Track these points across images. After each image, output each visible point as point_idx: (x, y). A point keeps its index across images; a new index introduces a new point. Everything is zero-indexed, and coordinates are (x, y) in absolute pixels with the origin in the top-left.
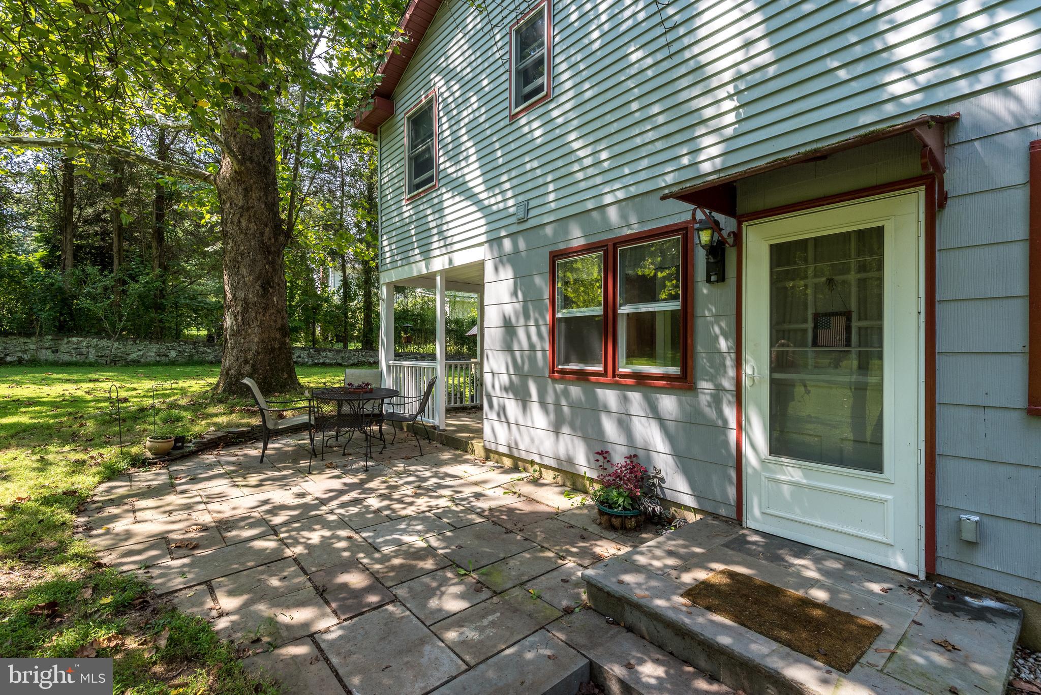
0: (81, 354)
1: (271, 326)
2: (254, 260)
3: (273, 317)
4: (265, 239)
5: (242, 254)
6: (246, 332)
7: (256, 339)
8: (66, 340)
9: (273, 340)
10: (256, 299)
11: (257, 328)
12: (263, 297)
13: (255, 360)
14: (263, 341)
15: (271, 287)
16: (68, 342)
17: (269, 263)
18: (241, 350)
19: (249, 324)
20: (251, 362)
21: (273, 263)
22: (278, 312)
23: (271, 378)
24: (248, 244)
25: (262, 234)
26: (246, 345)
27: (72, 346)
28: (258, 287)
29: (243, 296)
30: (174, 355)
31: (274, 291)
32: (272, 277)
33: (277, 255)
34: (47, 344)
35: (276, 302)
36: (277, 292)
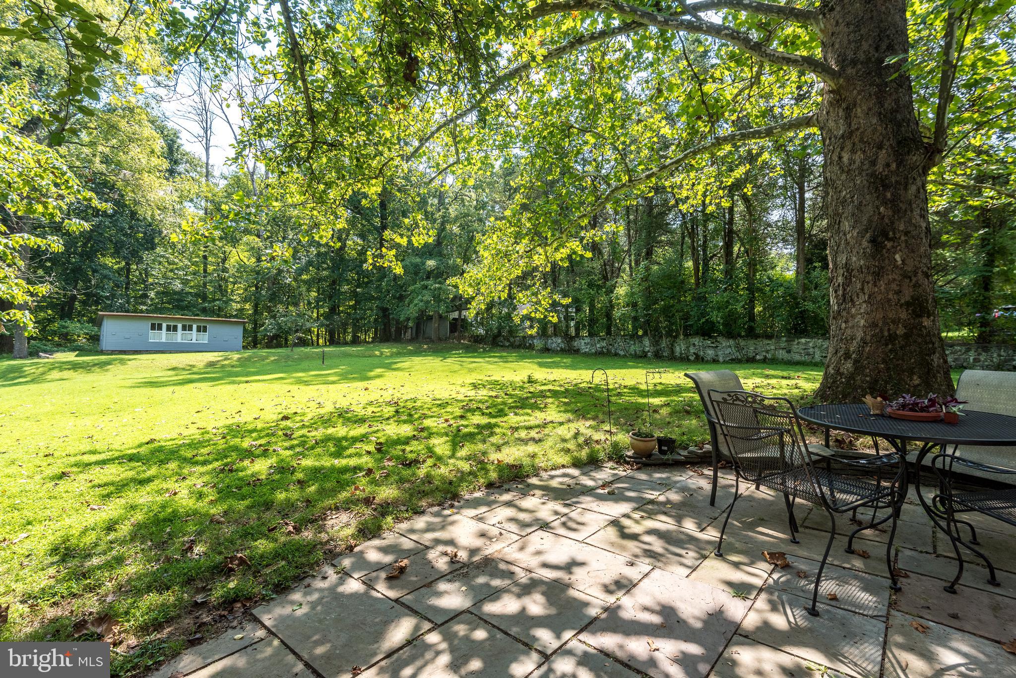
0: (808, 354)
1: (889, 300)
2: (860, 206)
3: (894, 286)
4: (879, 168)
5: (844, 202)
6: (848, 313)
7: (862, 322)
8: (796, 342)
9: (893, 322)
10: (862, 262)
11: (864, 305)
12: (873, 257)
13: (860, 353)
14: (874, 325)
15: (889, 240)
16: (798, 343)
17: (885, 203)
18: (842, 339)
19: (852, 300)
20: (854, 356)
21: (892, 201)
22: (906, 276)
23: (886, 382)
24: (851, 184)
25: (873, 163)
26: (849, 331)
27: (801, 347)
28: (865, 243)
29: (844, 262)
31: (896, 244)
32: (892, 223)
33: (902, 187)
34: (783, 345)
35: (900, 262)
36: (903, 245)
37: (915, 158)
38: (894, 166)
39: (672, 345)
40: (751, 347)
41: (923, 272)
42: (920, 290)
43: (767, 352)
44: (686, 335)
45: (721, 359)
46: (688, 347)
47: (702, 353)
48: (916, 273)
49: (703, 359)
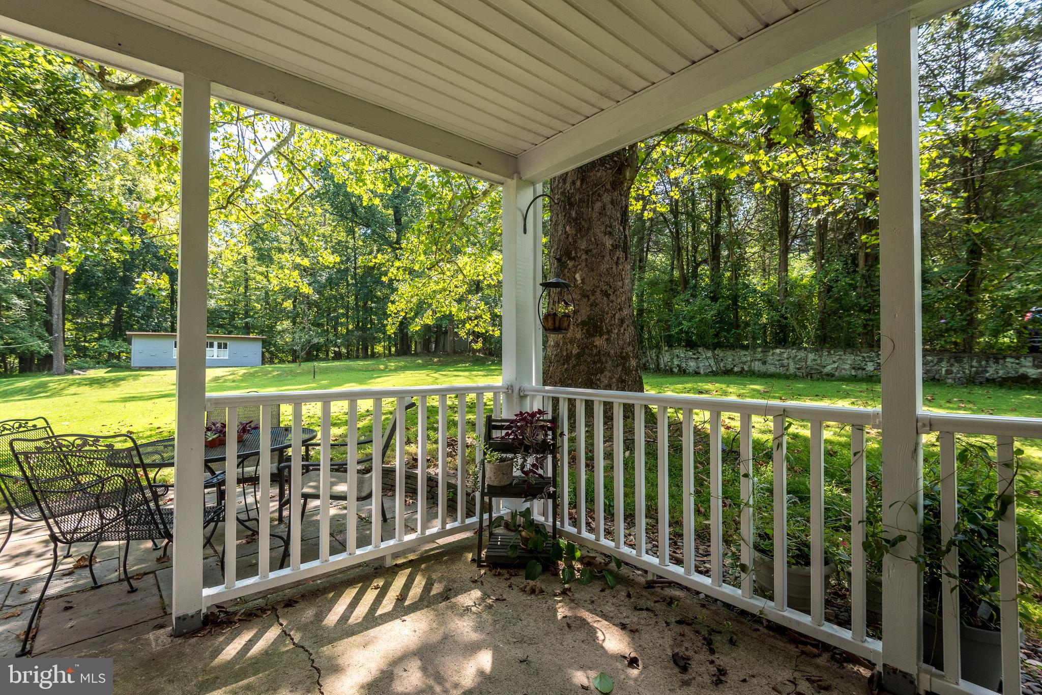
0: (783, 366)
8: (772, 352)
15: (571, 259)
16: (774, 354)
17: (570, 221)
21: (576, 219)
22: (584, 295)
27: (776, 358)
30: (872, 368)
31: (577, 263)
32: (575, 242)
33: (585, 205)
34: (759, 356)
35: (580, 282)
36: (584, 264)
37: (599, 174)
38: (578, 183)
39: (658, 357)
40: (729, 358)
41: (602, 291)
42: (597, 309)
43: (744, 363)
44: (670, 346)
45: (702, 372)
46: (672, 359)
47: (684, 365)
48: (593, 292)
49: (685, 371)
